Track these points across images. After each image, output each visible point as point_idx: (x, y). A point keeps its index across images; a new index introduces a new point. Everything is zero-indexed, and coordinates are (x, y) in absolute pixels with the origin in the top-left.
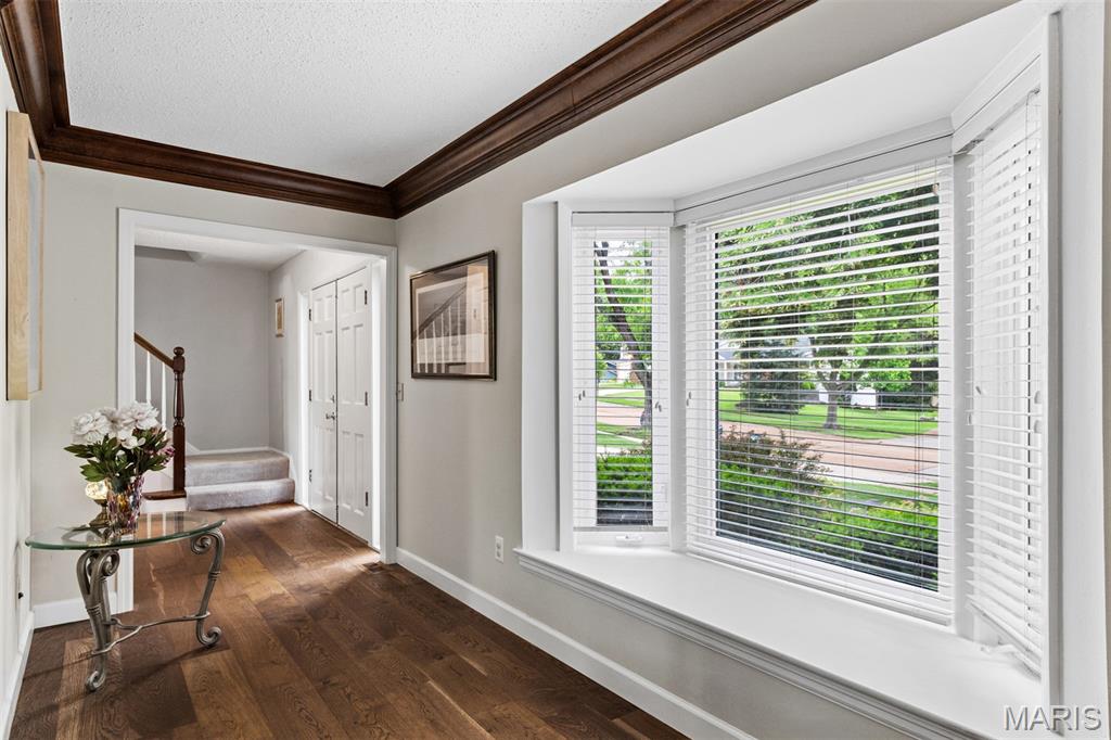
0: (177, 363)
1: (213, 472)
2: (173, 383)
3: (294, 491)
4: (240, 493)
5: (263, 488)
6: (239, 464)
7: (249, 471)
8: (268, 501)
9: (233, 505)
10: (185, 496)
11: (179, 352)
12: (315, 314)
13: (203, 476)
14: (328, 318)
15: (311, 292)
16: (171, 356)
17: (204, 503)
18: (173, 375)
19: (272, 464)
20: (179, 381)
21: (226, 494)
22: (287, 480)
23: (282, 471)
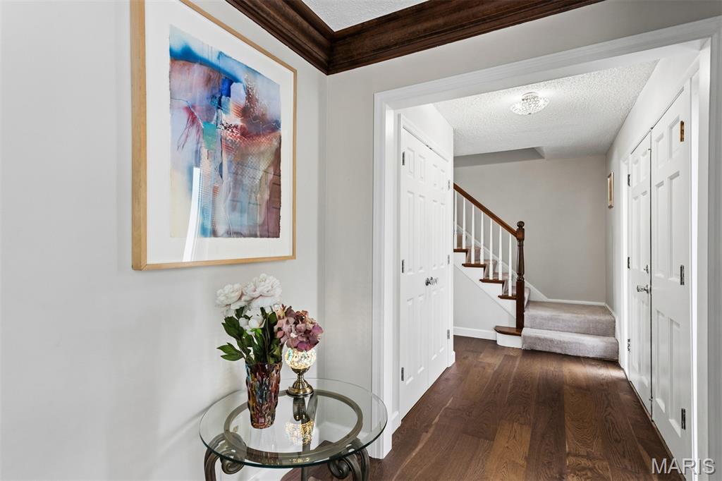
0: (519, 233)
1: (545, 319)
2: (517, 248)
3: (618, 352)
4: (564, 342)
5: (585, 342)
6: (566, 316)
7: (574, 324)
8: (591, 356)
9: (559, 351)
10: (520, 336)
11: (521, 225)
12: (633, 179)
13: (538, 321)
14: (644, 177)
15: (630, 156)
16: (515, 228)
17: (535, 344)
18: (516, 242)
19: (597, 322)
20: (521, 247)
21: (552, 341)
22: (611, 339)
23: (609, 330)
